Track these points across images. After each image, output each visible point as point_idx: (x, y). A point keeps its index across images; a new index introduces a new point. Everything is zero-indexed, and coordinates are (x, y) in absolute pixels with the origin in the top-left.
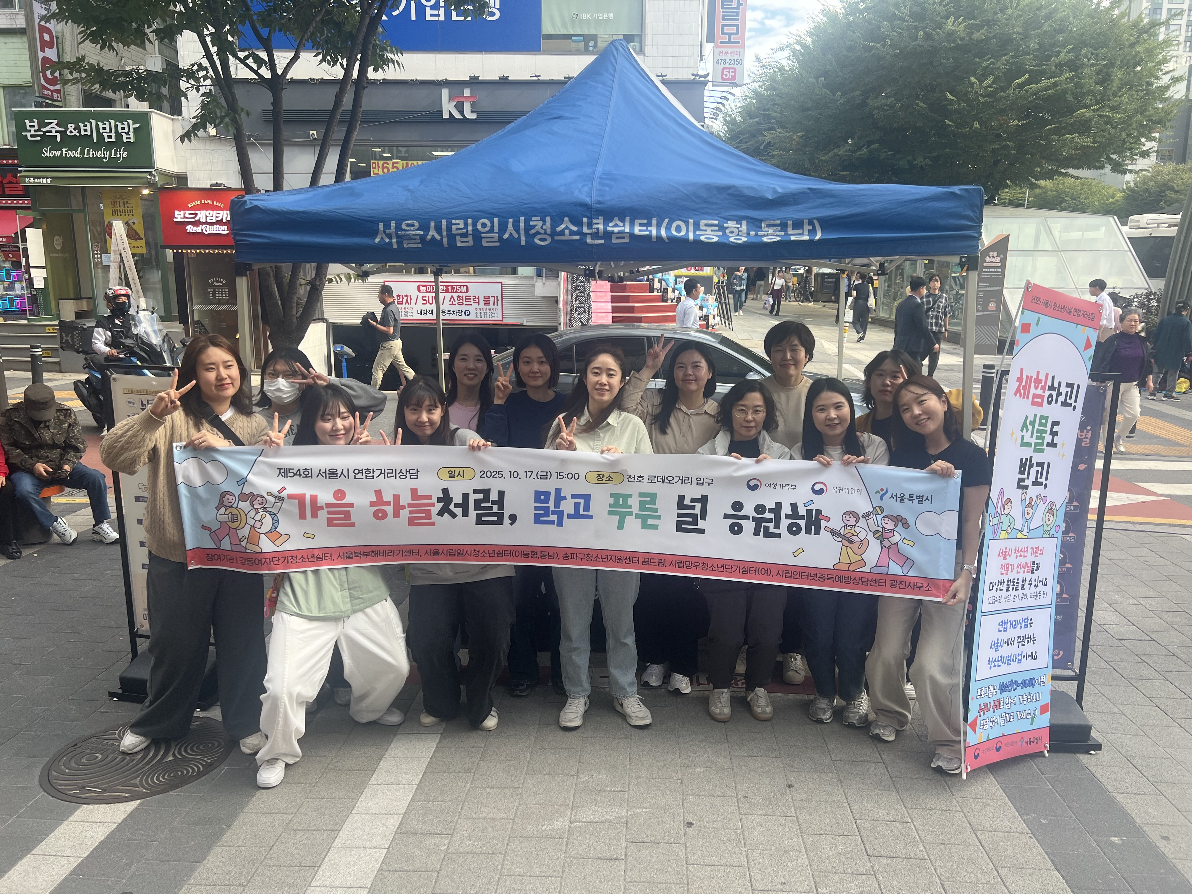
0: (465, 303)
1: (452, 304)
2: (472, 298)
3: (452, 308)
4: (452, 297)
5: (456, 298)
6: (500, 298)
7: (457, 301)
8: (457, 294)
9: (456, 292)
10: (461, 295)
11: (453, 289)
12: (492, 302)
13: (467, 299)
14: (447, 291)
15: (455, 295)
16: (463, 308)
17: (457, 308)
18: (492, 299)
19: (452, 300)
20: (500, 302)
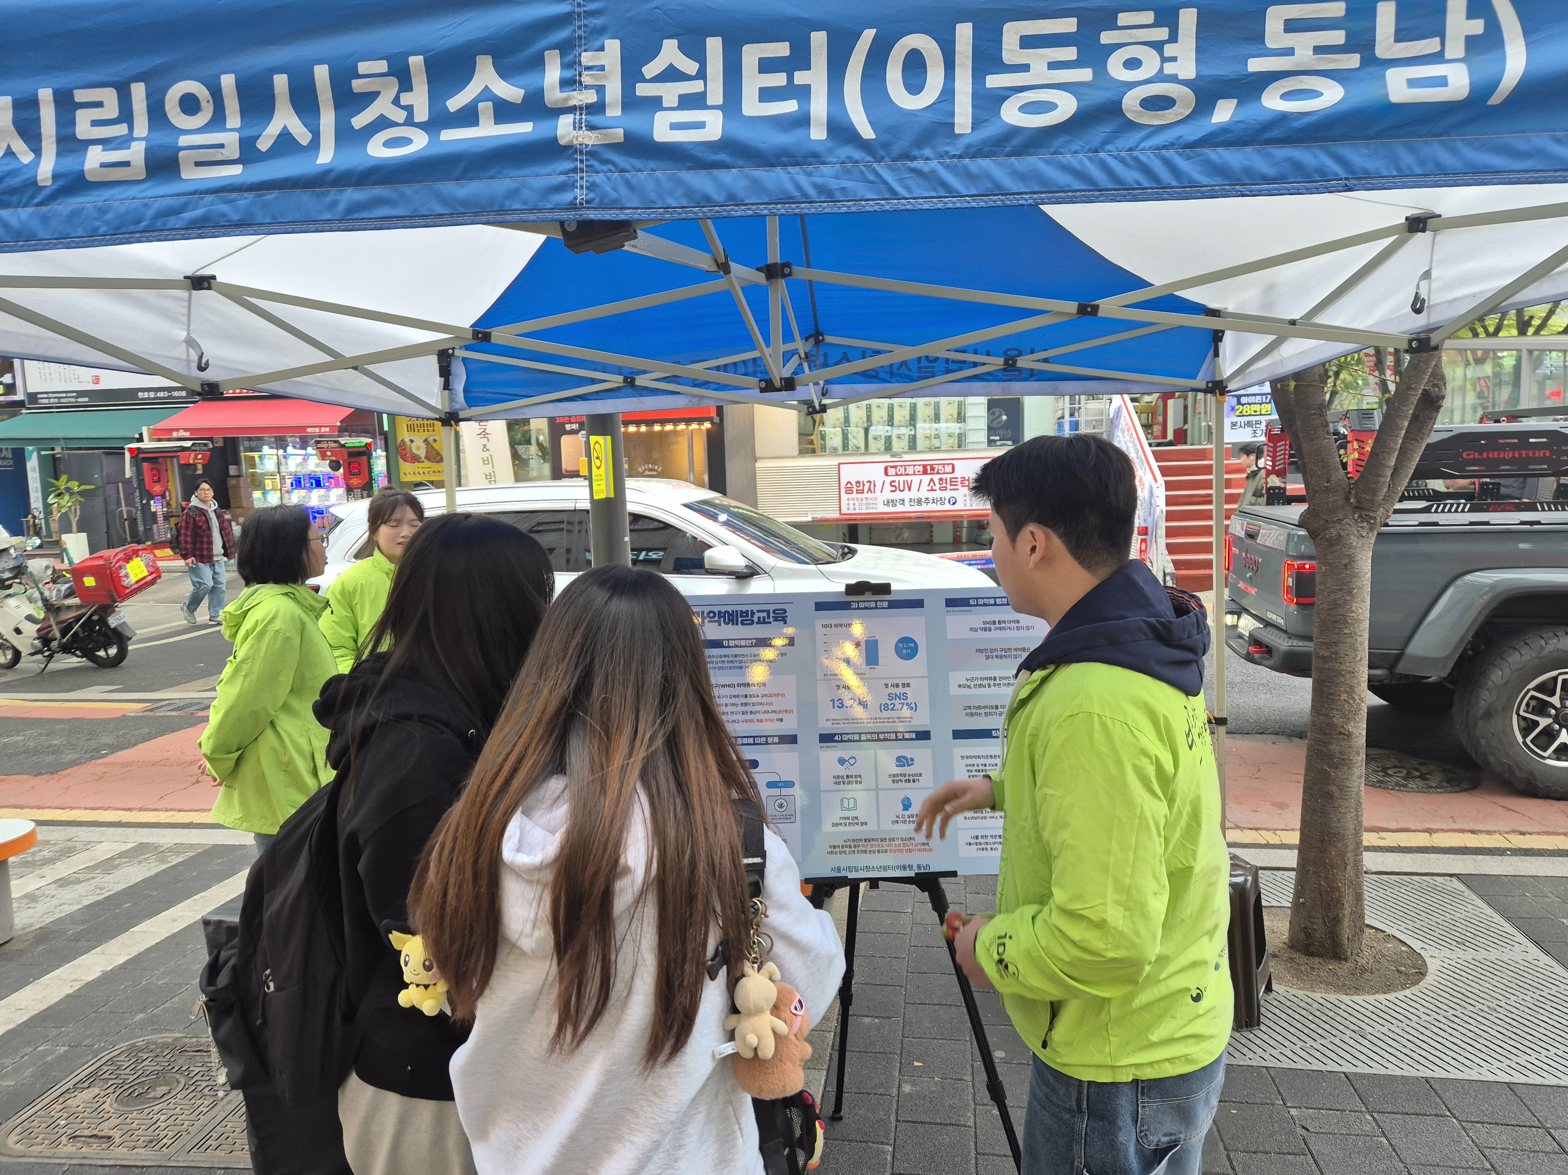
0: (949, 487)
1: (932, 490)
2: (959, 480)
3: (931, 495)
4: (932, 480)
5: (937, 482)
7: (938, 486)
8: (939, 476)
9: (938, 473)
10: (944, 476)
11: (932, 469)
13: (953, 482)
14: (925, 472)
15: (936, 478)
16: (947, 494)
17: (938, 494)
19: (932, 484)
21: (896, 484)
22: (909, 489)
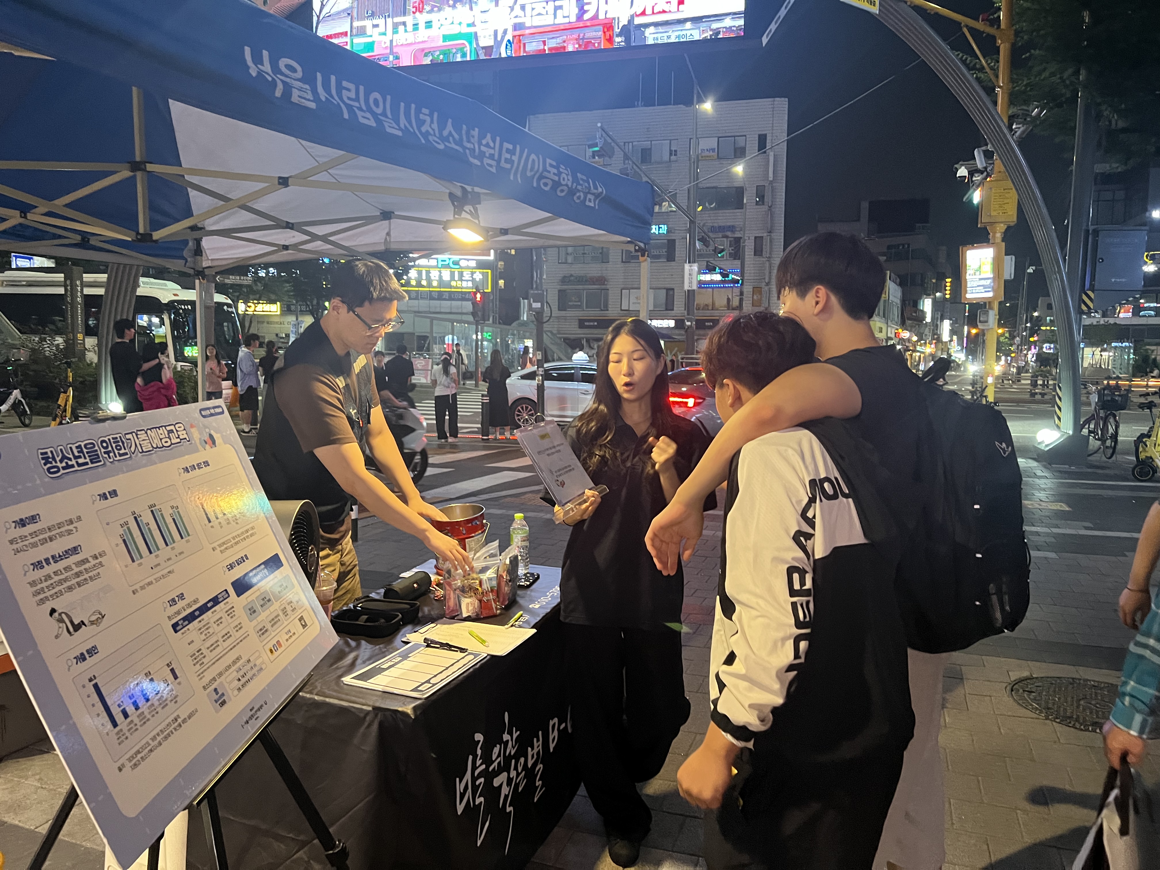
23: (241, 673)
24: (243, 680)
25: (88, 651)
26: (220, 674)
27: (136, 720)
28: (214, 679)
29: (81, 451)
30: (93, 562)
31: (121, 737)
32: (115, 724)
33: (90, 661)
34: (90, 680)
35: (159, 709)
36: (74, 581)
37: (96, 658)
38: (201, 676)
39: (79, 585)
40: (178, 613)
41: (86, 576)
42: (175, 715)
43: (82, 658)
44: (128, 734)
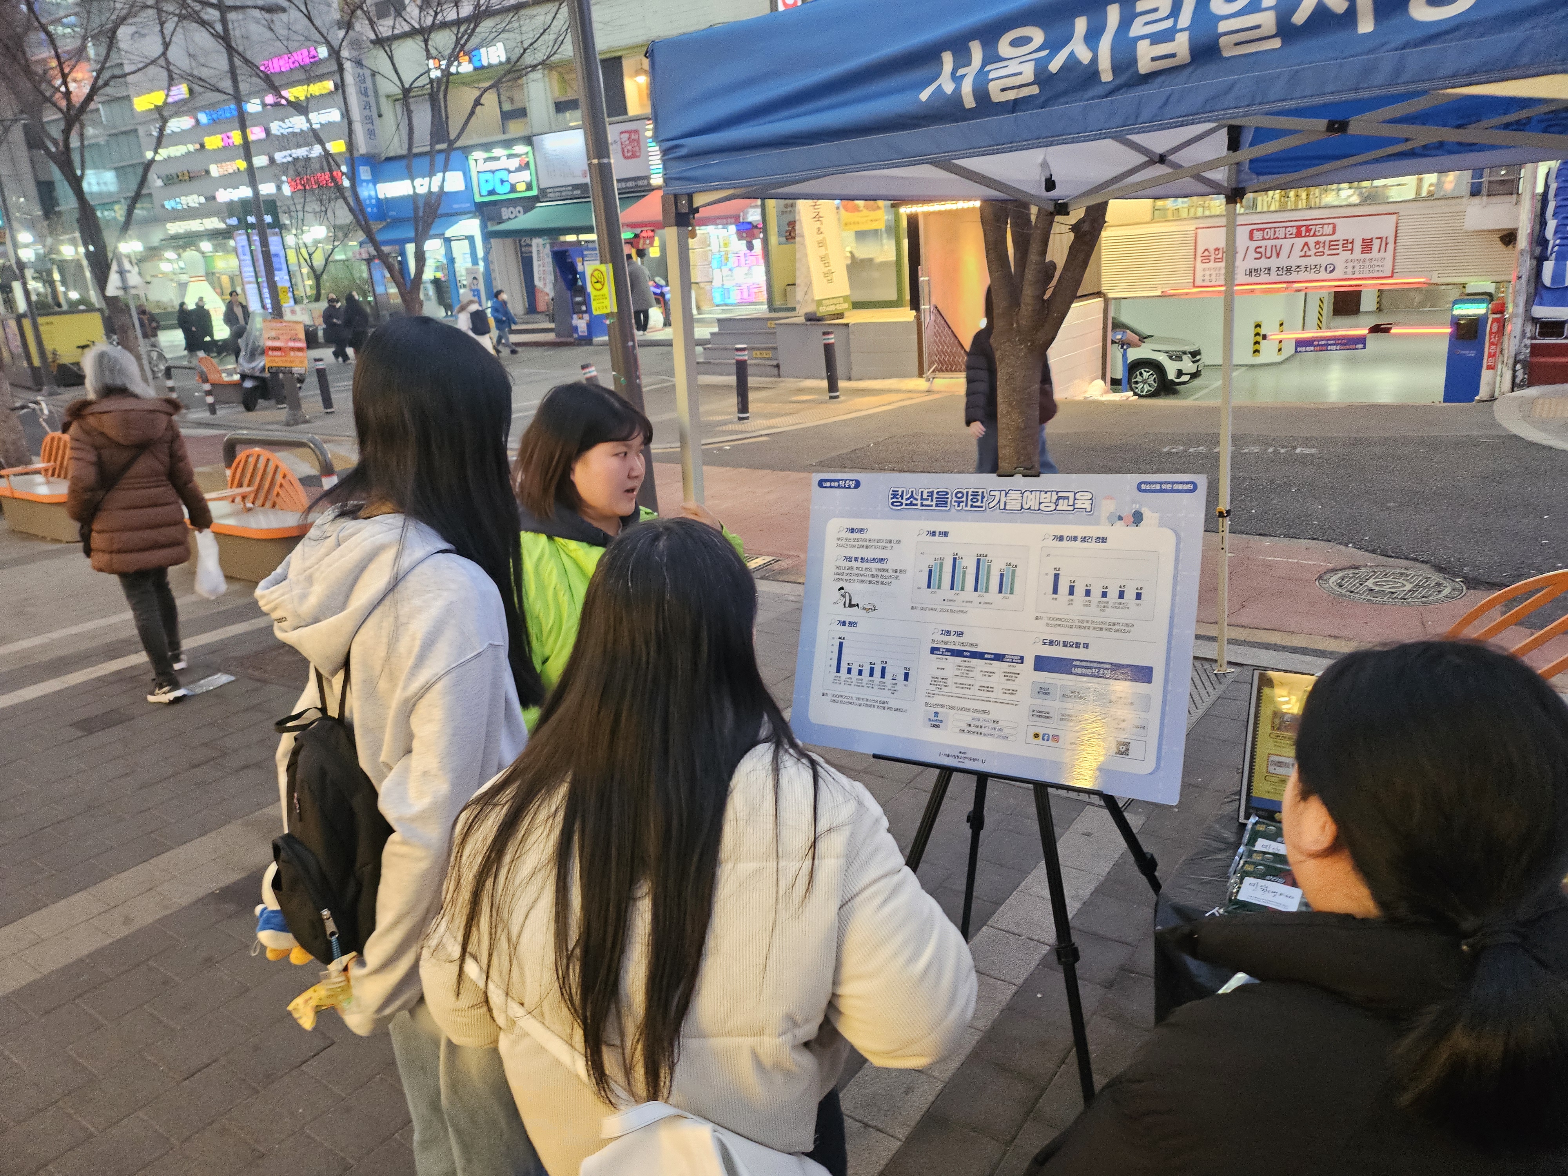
0: (1327, 252)
1: (1305, 256)
2: (1341, 243)
3: (1304, 262)
4: (1306, 244)
5: (1312, 245)
6: (1391, 240)
7: (1313, 251)
8: (1316, 239)
9: (1314, 235)
10: (1322, 239)
11: (1308, 230)
12: (1375, 247)
13: (1332, 245)
14: (1299, 235)
15: (1311, 241)
16: (1324, 260)
17: (1313, 261)
18: (1376, 243)
19: (1306, 248)
20: (1391, 246)
21: (1262, 250)
22: (1278, 255)
23: (977, 723)
24: (973, 729)
25: (850, 623)
26: (952, 708)
27: (854, 680)
28: (942, 706)
29: (932, 496)
30: (891, 573)
31: (836, 681)
32: (838, 671)
33: (847, 628)
34: (840, 638)
35: (876, 687)
36: (868, 579)
37: (852, 629)
38: (930, 695)
39: (870, 582)
40: (946, 643)
41: (880, 580)
42: (885, 700)
43: (844, 623)
44: (843, 683)
